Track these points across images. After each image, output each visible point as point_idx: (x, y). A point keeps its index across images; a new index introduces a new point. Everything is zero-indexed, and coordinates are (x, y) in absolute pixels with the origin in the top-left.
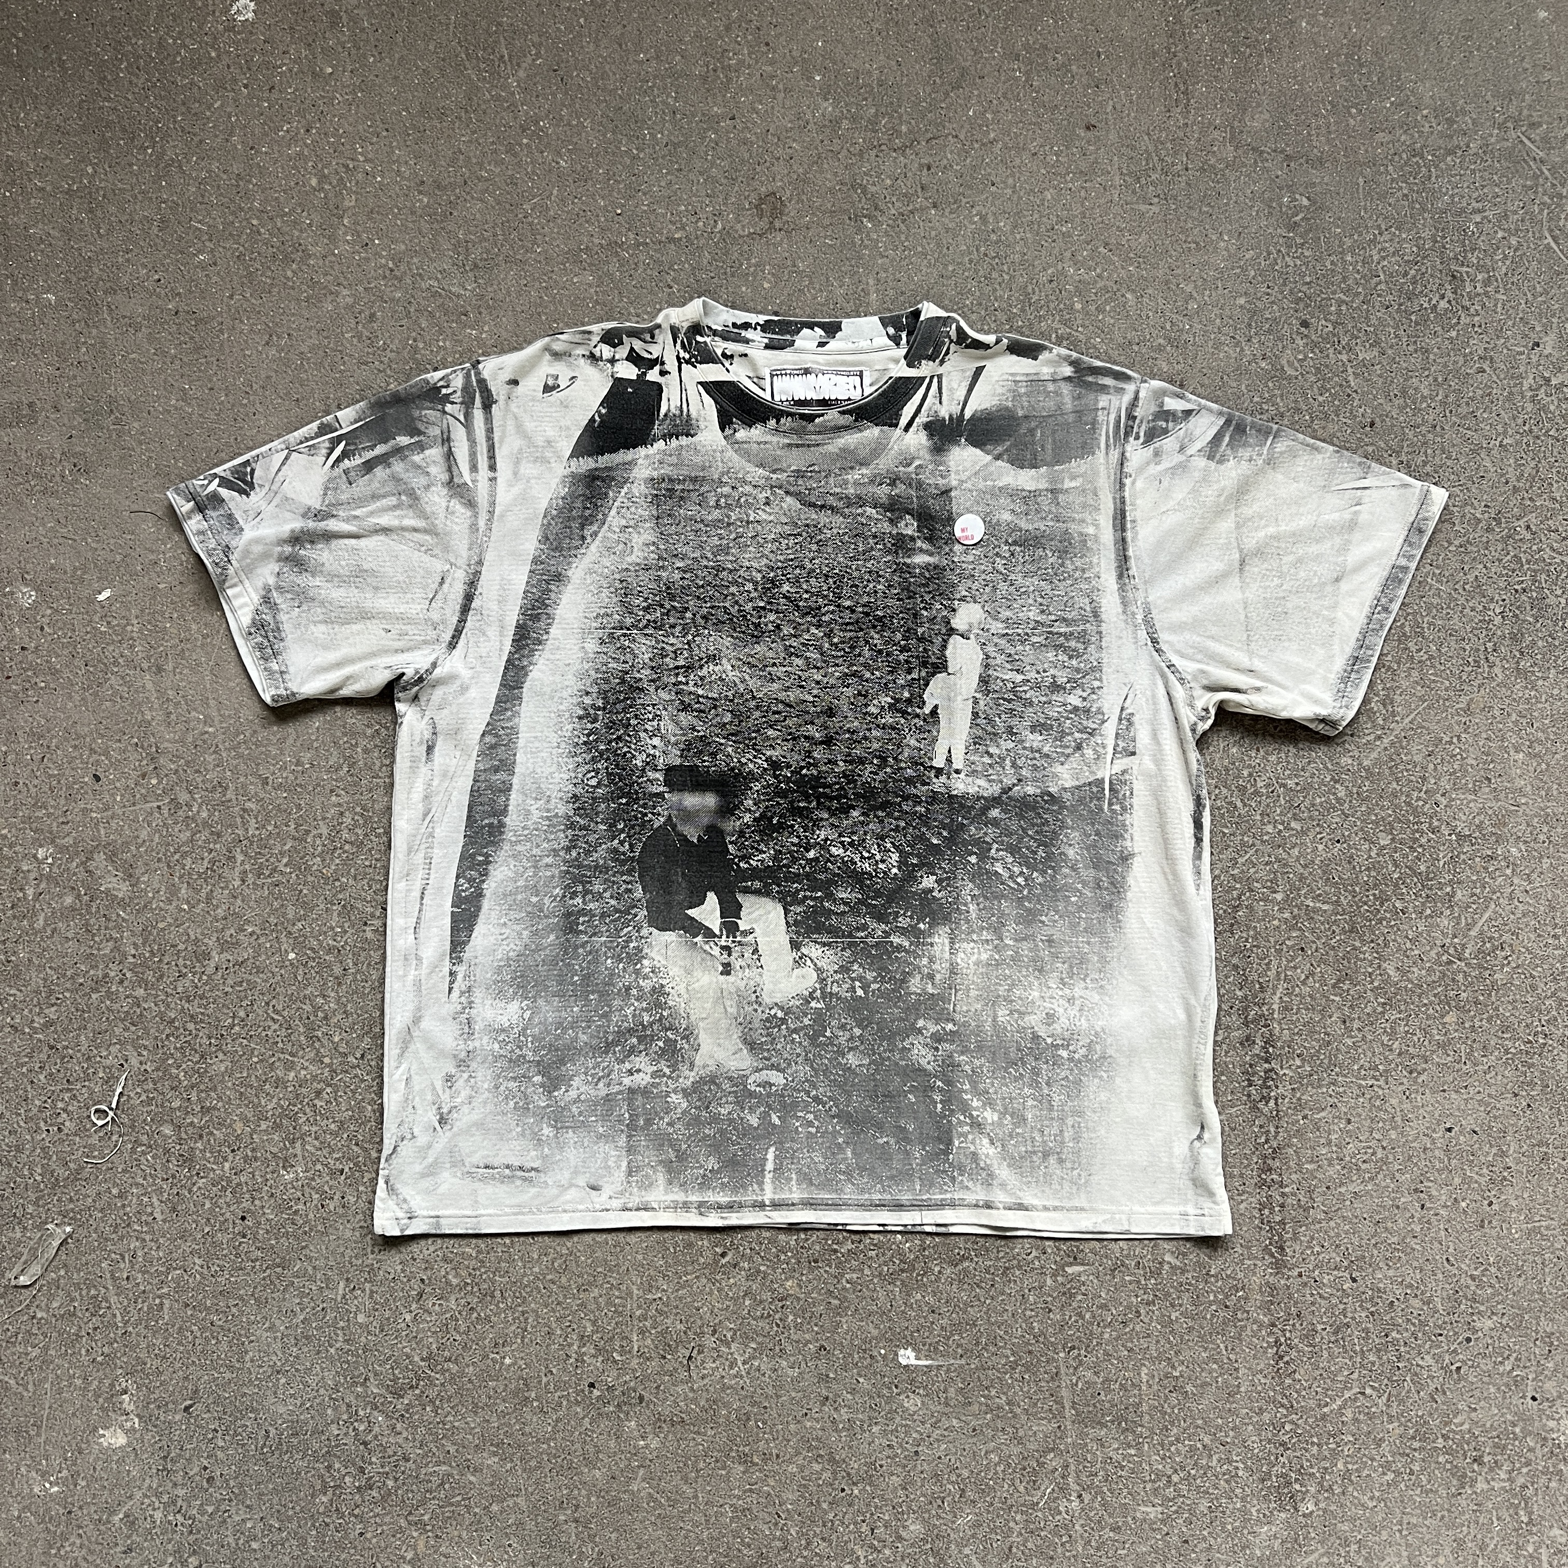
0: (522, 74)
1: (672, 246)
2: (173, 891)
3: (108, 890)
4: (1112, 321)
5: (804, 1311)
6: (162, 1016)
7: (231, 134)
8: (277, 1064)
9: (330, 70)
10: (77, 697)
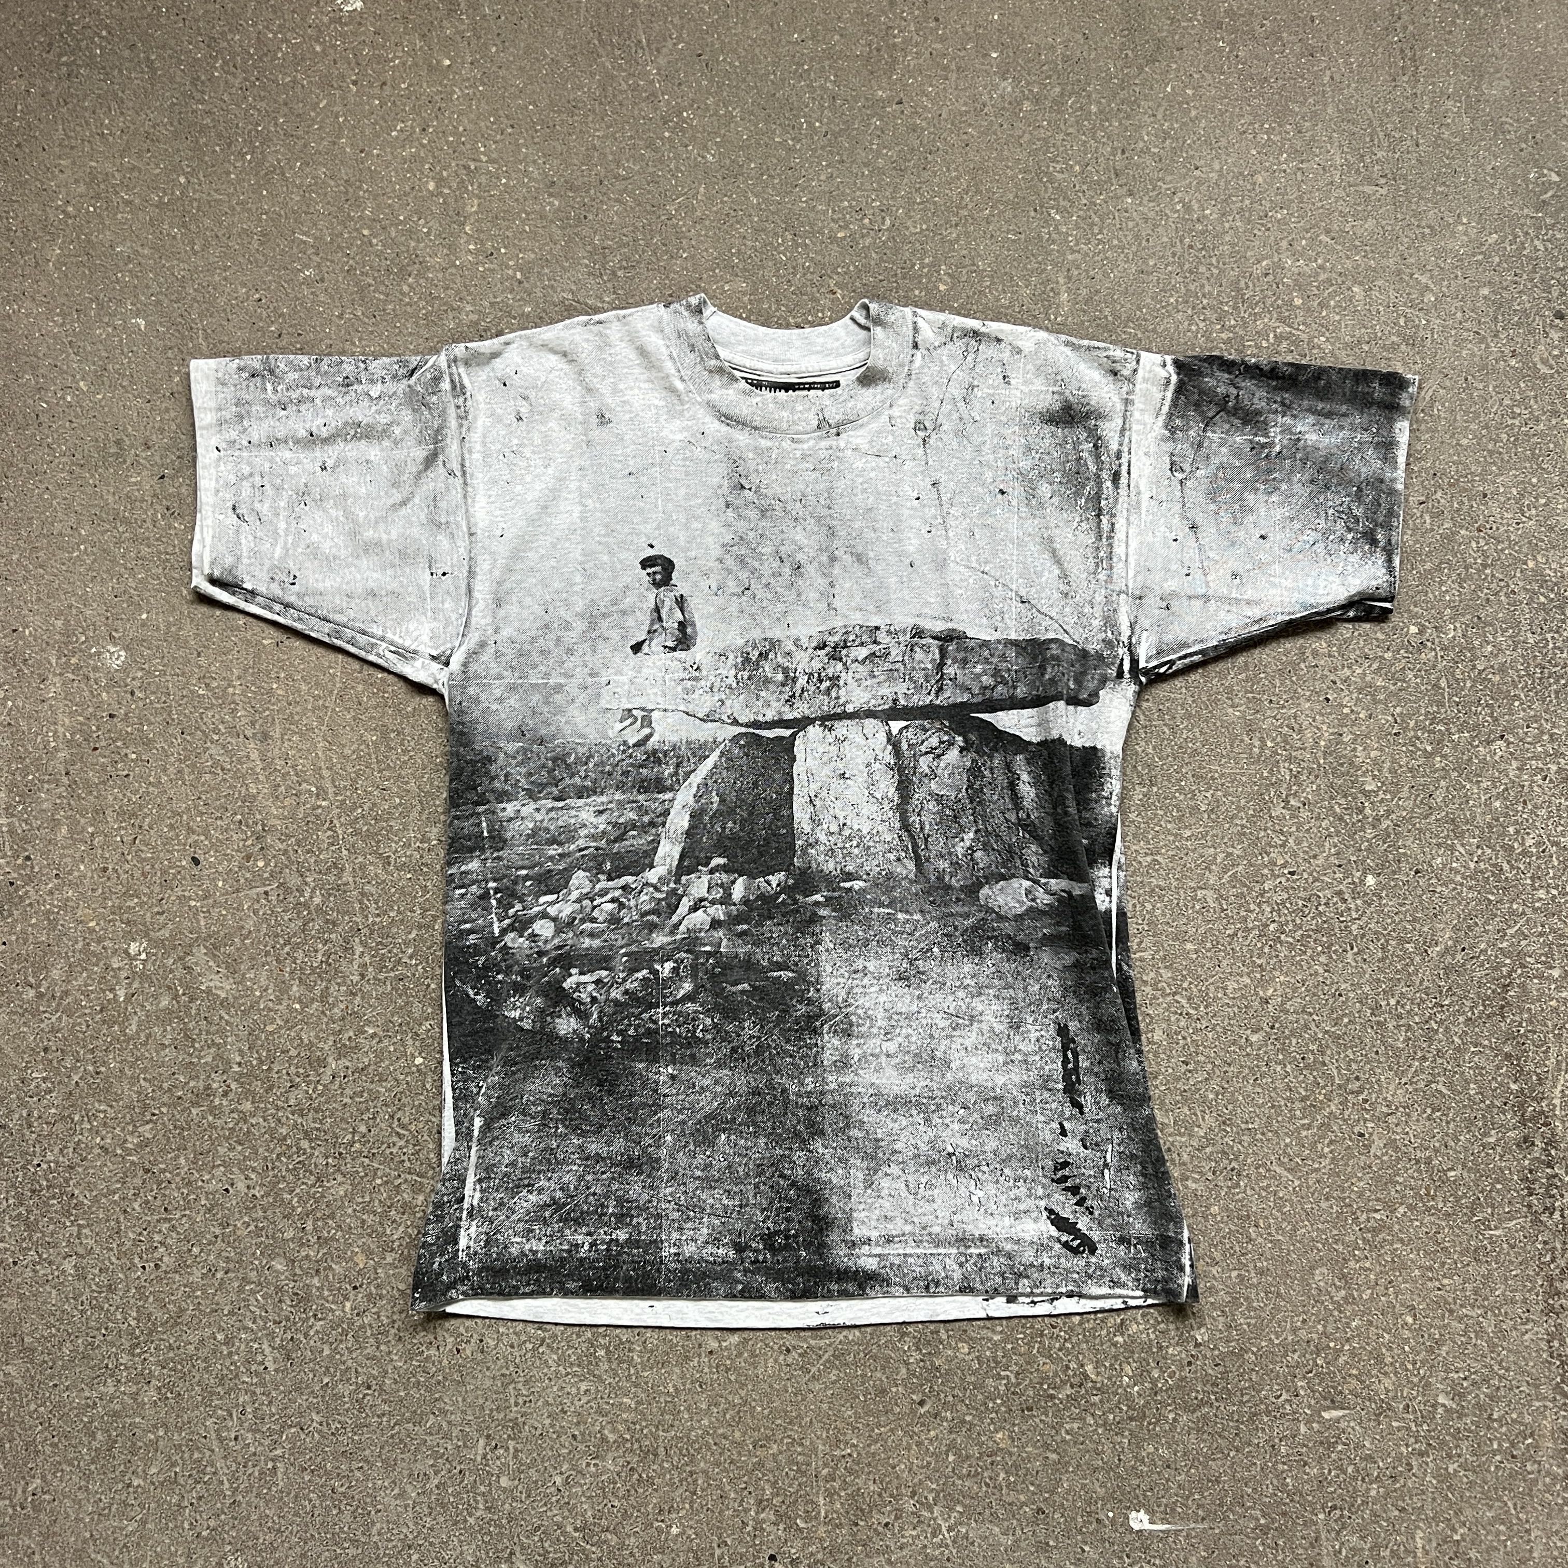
0: (662, 61)
1: (835, 247)
2: (283, 989)
3: (209, 991)
4: (1337, 318)
5: (1017, 1467)
6: (272, 1132)
7: (339, 137)
8: (403, 1187)
9: (447, 62)
10: (172, 770)
